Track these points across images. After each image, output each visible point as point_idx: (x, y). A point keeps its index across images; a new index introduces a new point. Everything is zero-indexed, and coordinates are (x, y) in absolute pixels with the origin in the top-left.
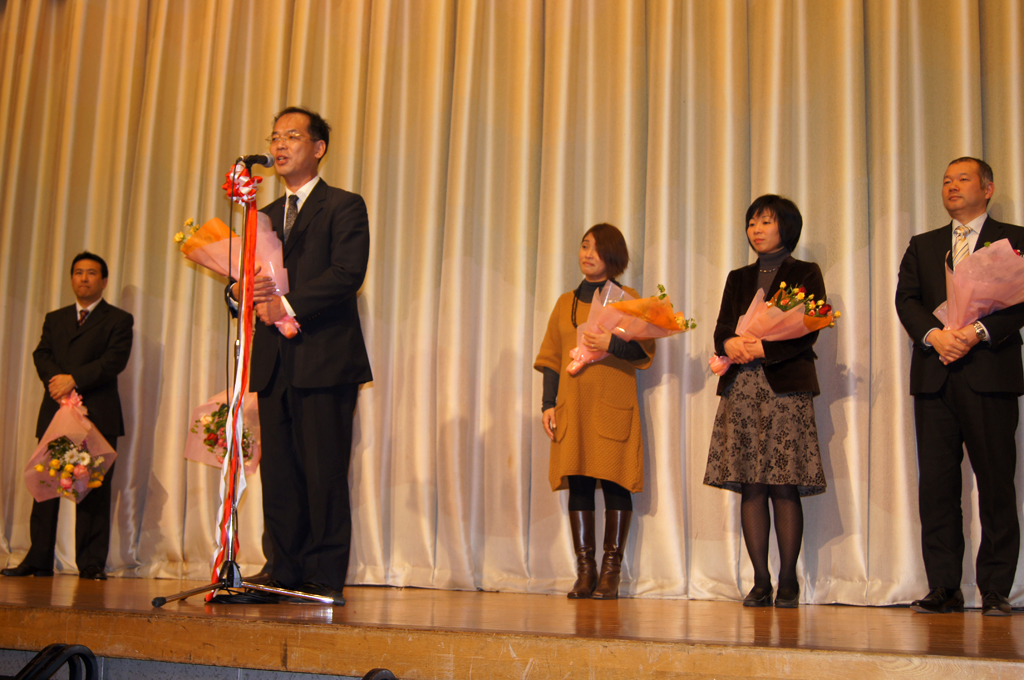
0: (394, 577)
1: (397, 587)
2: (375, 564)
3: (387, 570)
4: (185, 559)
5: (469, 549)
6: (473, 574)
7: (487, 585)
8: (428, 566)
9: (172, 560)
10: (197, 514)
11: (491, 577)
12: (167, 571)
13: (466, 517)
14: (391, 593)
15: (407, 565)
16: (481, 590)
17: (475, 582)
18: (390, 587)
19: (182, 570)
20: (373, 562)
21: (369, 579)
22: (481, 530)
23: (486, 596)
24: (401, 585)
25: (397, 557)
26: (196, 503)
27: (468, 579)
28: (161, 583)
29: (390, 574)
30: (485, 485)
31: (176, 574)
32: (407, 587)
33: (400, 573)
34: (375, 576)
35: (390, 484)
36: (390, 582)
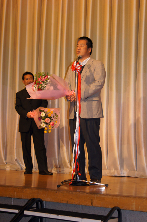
0: (124, 173)
1: (125, 177)
2: (118, 169)
4: (59, 167)
8: (134, 170)
13: (146, 155)
14: (123, 178)
15: (128, 170)
18: (123, 176)
21: (116, 174)
25: (125, 167)
29: (122, 172)
31: (57, 171)
32: (128, 177)
34: (118, 173)
35: (122, 144)
36: (122, 175)
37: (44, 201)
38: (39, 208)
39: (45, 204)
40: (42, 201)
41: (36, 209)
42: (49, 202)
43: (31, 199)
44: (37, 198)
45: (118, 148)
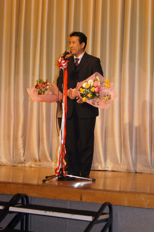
0: (108, 167)
1: (109, 171)
2: (102, 164)
3: (105, 165)
4: (40, 161)
5: (132, 159)
6: (134, 167)
7: (138, 171)
8: (119, 164)
9: (36, 161)
10: (43, 146)
11: (140, 168)
12: (34, 165)
13: (131, 149)
14: (107, 173)
15: (112, 164)
16: (136, 172)
17: (134, 170)
18: (107, 171)
19: (39, 164)
20: (101, 163)
21: (100, 168)
22: (136, 153)
23: (138, 174)
24: (110, 170)
25: (108, 161)
26: (43, 143)
27: (132, 169)
28: (32, 168)
29: (106, 166)
30: (137, 138)
31: (37, 166)
32: (112, 171)
33: (110, 166)
34: (102, 167)
35: (106, 137)
36: (106, 169)
37: (29, 196)
38: (24, 204)
39: (31, 200)
40: (28, 196)
41: (21, 205)
42: (35, 197)
43: (16, 195)
44: (23, 194)
45: (102, 141)
